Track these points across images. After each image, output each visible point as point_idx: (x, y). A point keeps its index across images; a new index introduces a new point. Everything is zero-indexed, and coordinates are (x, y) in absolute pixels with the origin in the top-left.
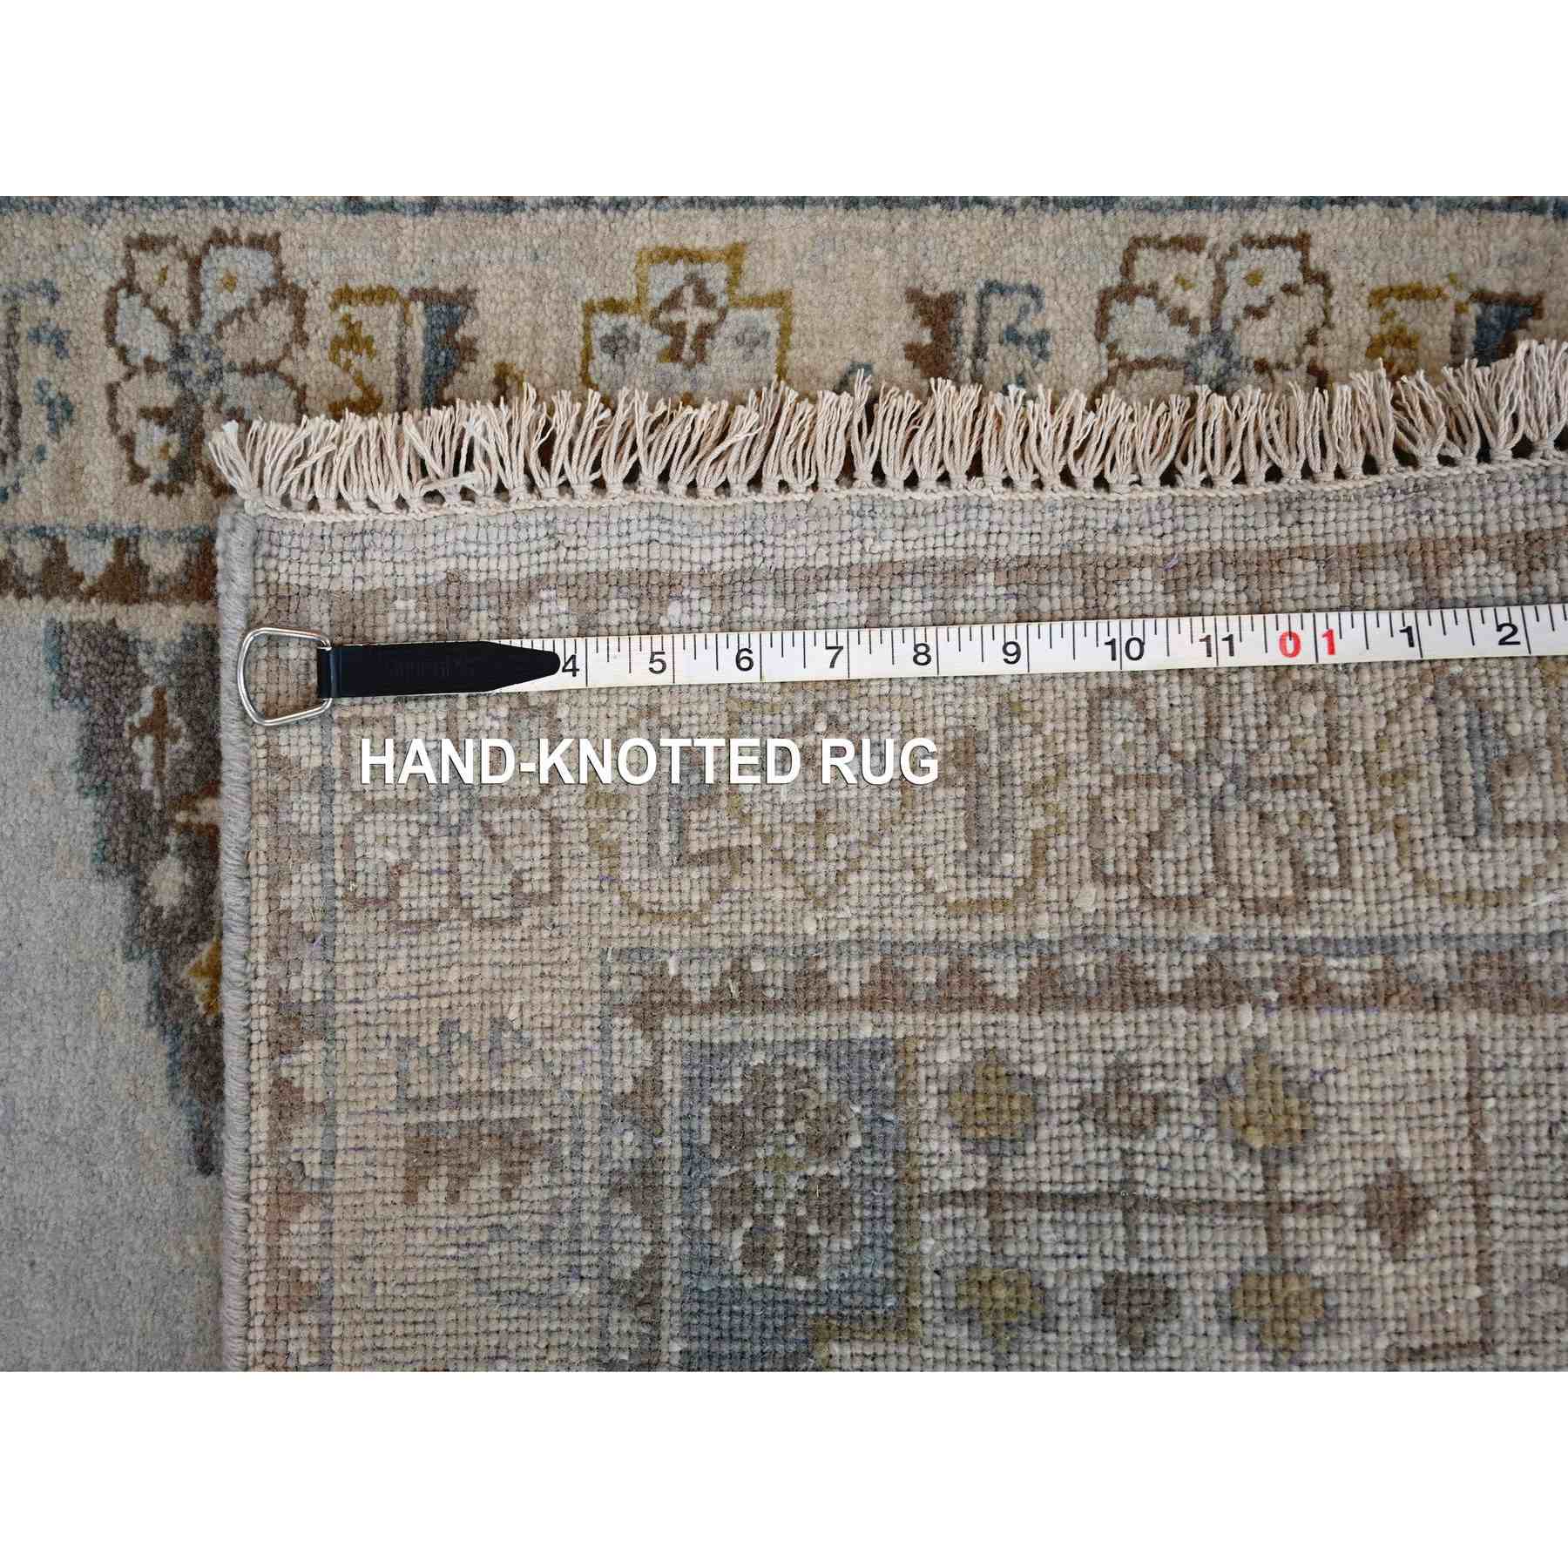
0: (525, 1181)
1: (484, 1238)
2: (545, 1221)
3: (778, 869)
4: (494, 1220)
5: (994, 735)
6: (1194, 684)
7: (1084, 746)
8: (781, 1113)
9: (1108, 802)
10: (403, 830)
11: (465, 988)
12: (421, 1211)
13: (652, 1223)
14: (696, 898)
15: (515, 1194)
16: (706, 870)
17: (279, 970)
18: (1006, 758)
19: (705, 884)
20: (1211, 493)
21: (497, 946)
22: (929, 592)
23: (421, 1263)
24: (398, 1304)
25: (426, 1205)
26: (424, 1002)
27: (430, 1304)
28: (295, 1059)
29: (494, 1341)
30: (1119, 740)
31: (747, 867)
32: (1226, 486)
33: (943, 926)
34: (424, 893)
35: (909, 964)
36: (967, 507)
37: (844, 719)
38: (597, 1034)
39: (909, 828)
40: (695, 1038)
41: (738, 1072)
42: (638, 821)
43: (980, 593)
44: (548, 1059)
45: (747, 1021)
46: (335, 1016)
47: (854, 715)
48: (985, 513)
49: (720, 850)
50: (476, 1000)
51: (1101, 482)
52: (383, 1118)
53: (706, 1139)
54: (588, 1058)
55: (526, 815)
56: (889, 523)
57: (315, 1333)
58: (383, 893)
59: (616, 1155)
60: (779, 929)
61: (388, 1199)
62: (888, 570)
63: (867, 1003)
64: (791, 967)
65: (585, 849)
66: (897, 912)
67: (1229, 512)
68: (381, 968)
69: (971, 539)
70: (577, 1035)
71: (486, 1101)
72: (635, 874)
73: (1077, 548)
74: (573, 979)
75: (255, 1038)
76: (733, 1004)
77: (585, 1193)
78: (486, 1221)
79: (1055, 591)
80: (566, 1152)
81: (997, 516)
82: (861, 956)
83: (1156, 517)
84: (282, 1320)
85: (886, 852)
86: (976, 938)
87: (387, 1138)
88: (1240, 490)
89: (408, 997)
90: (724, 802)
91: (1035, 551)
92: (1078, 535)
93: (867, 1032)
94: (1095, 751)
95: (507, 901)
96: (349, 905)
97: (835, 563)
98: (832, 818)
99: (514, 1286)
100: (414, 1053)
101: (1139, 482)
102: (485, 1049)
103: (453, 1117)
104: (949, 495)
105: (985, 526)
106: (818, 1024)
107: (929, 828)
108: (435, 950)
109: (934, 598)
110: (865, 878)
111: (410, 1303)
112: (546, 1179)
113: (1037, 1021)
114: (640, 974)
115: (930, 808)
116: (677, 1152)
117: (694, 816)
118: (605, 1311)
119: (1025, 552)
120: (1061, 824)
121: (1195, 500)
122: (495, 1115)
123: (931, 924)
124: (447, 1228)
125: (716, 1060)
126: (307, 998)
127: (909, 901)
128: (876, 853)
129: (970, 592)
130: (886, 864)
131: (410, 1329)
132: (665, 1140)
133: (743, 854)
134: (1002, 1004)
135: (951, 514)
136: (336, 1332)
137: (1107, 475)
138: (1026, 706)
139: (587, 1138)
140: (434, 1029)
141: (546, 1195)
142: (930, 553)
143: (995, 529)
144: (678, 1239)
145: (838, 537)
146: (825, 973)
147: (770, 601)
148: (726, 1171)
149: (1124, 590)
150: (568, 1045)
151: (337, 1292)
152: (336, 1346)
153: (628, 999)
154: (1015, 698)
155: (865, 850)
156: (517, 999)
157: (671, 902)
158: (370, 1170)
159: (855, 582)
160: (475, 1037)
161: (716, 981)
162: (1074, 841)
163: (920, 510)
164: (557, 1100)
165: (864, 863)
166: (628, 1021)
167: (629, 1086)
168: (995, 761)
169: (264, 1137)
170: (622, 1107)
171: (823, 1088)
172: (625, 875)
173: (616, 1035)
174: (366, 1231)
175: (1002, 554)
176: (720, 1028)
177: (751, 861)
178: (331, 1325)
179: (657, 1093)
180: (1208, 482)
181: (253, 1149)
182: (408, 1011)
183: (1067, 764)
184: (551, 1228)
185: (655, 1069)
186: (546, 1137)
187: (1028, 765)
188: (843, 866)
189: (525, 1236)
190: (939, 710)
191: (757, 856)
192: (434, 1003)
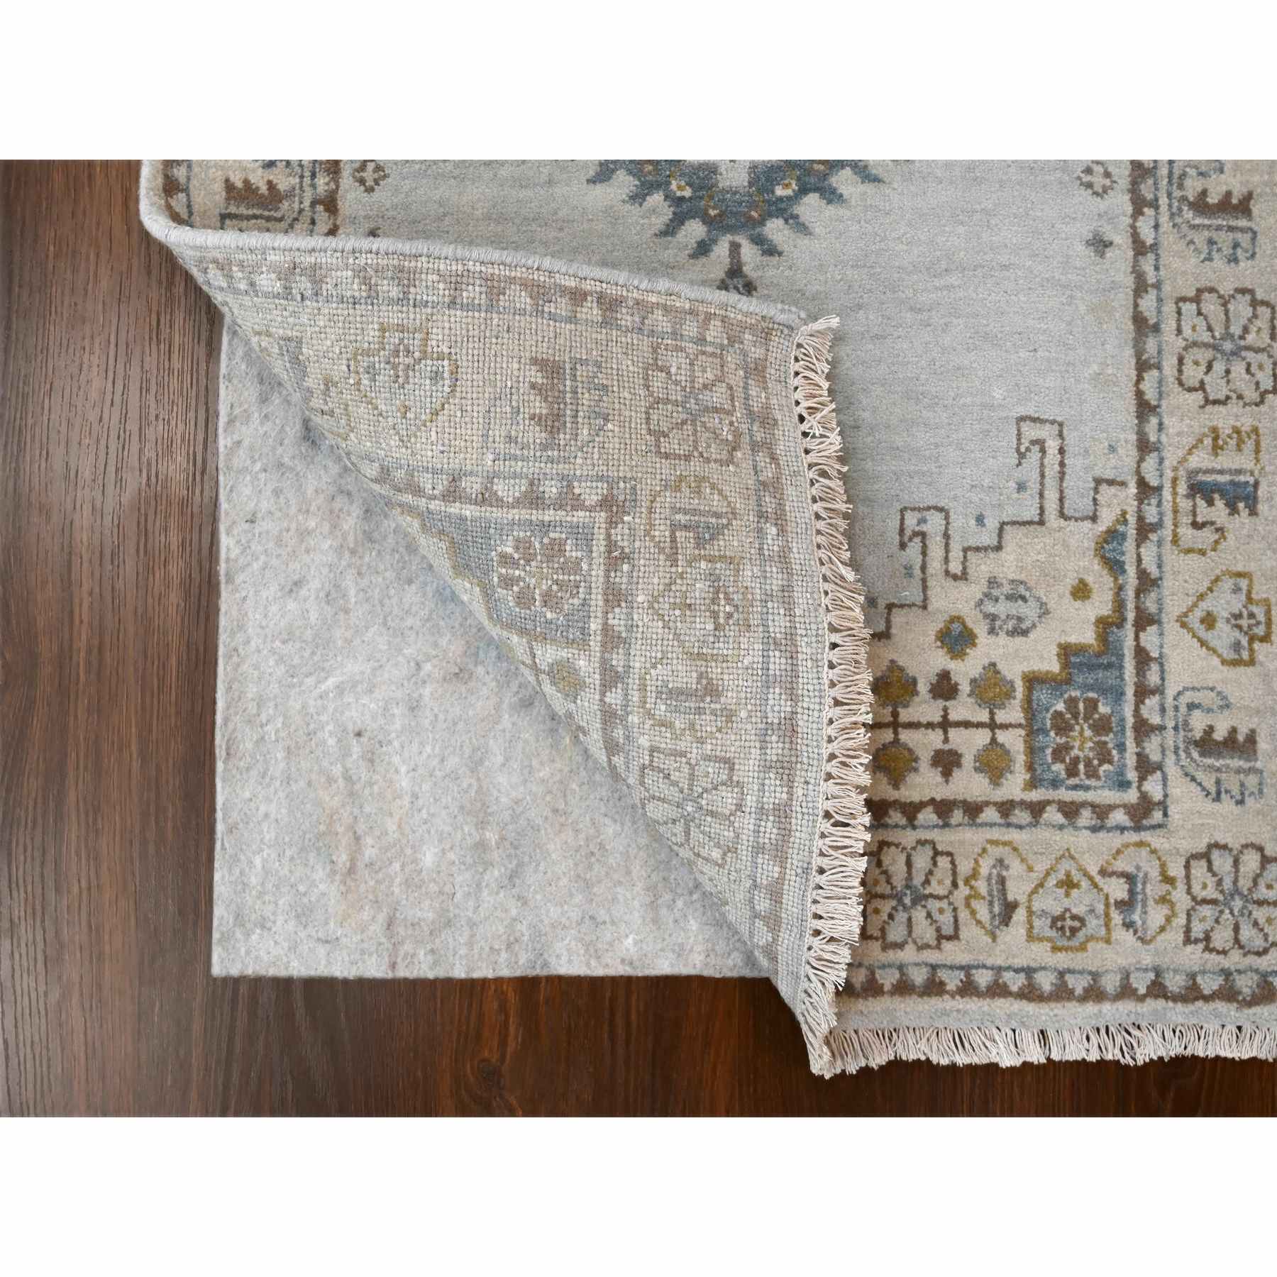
0: (538, 428)
1: (514, 404)
2: (519, 440)
3: (667, 581)
4: (522, 410)
5: (718, 706)
6: (731, 810)
7: (709, 753)
8: (561, 577)
9: (684, 760)
10: (684, 378)
11: (622, 401)
12: (527, 367)
13: (517, 503)
14: (657, 533)
15: (532, 422)
16: (668, 540)
17: (631, 303)
18: (708, 712)
19: (663, 539)
20: (817, 837)
21: (639, 421)
22: (783, 673)
23: (504, 366)
24: (487, 351)
25: (530, 370)
26: (615, 377)
27: (486, 372)
28: (595, 305)
29: (469, 408)
30: (710, 770)
31: (668, 563)
32: (819, 843)
33: (636, 671)
34: (660, 384)
35: (621, 651)
36: (820, 697)
37: (731, 622)
38: (600, 474)
39: (680, 656)
40: (596, 530)
41: (579, 554)
42: (690, 504)
43: (782, 702)
44: (591, 444)
45: (602, 560)
46: (611, 329)
47: (732, 628)
48: (817, 707)
49: (677, 548)
50: (617, 406)
51: (829, 776)
52: (568, 349)
53: (552, 535)
54: (590, 467)
55: (691, 443)
56: (814, 651)
57: (477, 302)
58: (660, 363)
59: (547, 482)
60: (641, 581)
61: (534, 349)
62: (794, 649)
63: (606, 628)
64: (623, 587)
65: (678, 473)
66: (643, 647)
67: (807, 842)
68: (630, 357)
69: (806, 699)
70: (601, 462)
71: (574, 408)
72: (668, 500)
73: (799, 760)
74: (624, 461)
75: (604, 285)
76: (610, 552)
77: (531, 464)
78: (521, 405)
79: (781, 745)
80: (550, 453)
81: (816, 713)
82: (626, 626)
83: (810, 805)
84: (483, 283)
85: (671, 643)
86: (630, 687)
87: (560, 350)
88: (816, 851)
89: (618, 369)
90: (697, 552)
91: (800, 735)
92: (805, 760)
93: (593, 626)
94: (708, 758)
95: (657, 428)
96: (655, 345)
97: (797, 619)
98: (688, 613)
99: (492, 420)
100: (595, 370)
101: (827, 799)
102: (597, 409)
103: (568, 389)
104: (826, 687)
105: (812, 707)
106: (597, 600)
107: (680, 668)
108: (637, 387)
109: (781, 676)
110: (660, 631)
111: (487, 359)
112: (538, 441)
113: (596, 707)
114: (625, 500)
115: (688, 668)
116: (547, 518)
117: (692, 535)
118: (480, 474)
119: (800, 730)
120: (676, 737)
121: (815, 827)
122: (568, 412)
123: (637, 665)
124: (519, 382)
125: (585, 542)
126: (619, 316)
127: (648, 654)
128: (671, 637)
129: (783, 697)
130: (665, 643)
131: (476, 358)
132: (552, 512)
133: (674, 563)
134: (603, 694)
135: (817, 687)
136: (476, 314)
137: (832, 781)
138: (730, 725)
139: (555, 466)
140: (605, 382)
141: (531, 441)
142: (801, 675)
143: (811, 713)
144: (510, 517)
145: (807, 621)
146: (619, 606)
147: (780, 582)
148: (537, 546)
149: (778, 782)
150: (596, 456)
151: (494, 315)
152: (470, 313)
153: (615, 492)
154: (734, 718)
155: (673, 631)
156: (617, 429)
157: (655, 519)
158: (546, 339)
159: (788, 631)
160: (601, 404)
161: (620, 544)
162: (668, 741)
163: (819, 669)
164: (573, 449)
165: (666, 630)
166: (605, 491)
167: (577, 491)
168: (707, 706)
169: (563, 283)
170: (568, 486)
171: (571, 601)
172: (668, 494)
173: (600, 484)
174: (520, 334)
175: (799, 716)
176: (599, 546)
177: (671, 566)
178: (479, 311)
179: (574, 508)
180: (823, 836)
181: (557, 275)
182: (612, 368)
183: (702, 743)
184: (516, 443)
185: (582, 507)
186: (557, 442)
187: (703, 723)
188: (666, 618)
189: (514, 427)
190: (731, 677)
191: (673, 569)
192: (615, 383)
